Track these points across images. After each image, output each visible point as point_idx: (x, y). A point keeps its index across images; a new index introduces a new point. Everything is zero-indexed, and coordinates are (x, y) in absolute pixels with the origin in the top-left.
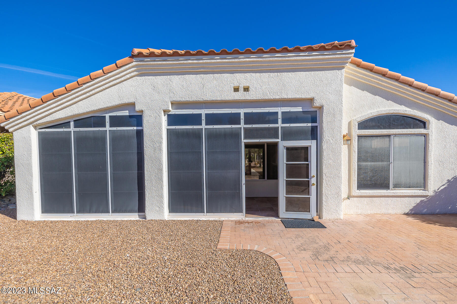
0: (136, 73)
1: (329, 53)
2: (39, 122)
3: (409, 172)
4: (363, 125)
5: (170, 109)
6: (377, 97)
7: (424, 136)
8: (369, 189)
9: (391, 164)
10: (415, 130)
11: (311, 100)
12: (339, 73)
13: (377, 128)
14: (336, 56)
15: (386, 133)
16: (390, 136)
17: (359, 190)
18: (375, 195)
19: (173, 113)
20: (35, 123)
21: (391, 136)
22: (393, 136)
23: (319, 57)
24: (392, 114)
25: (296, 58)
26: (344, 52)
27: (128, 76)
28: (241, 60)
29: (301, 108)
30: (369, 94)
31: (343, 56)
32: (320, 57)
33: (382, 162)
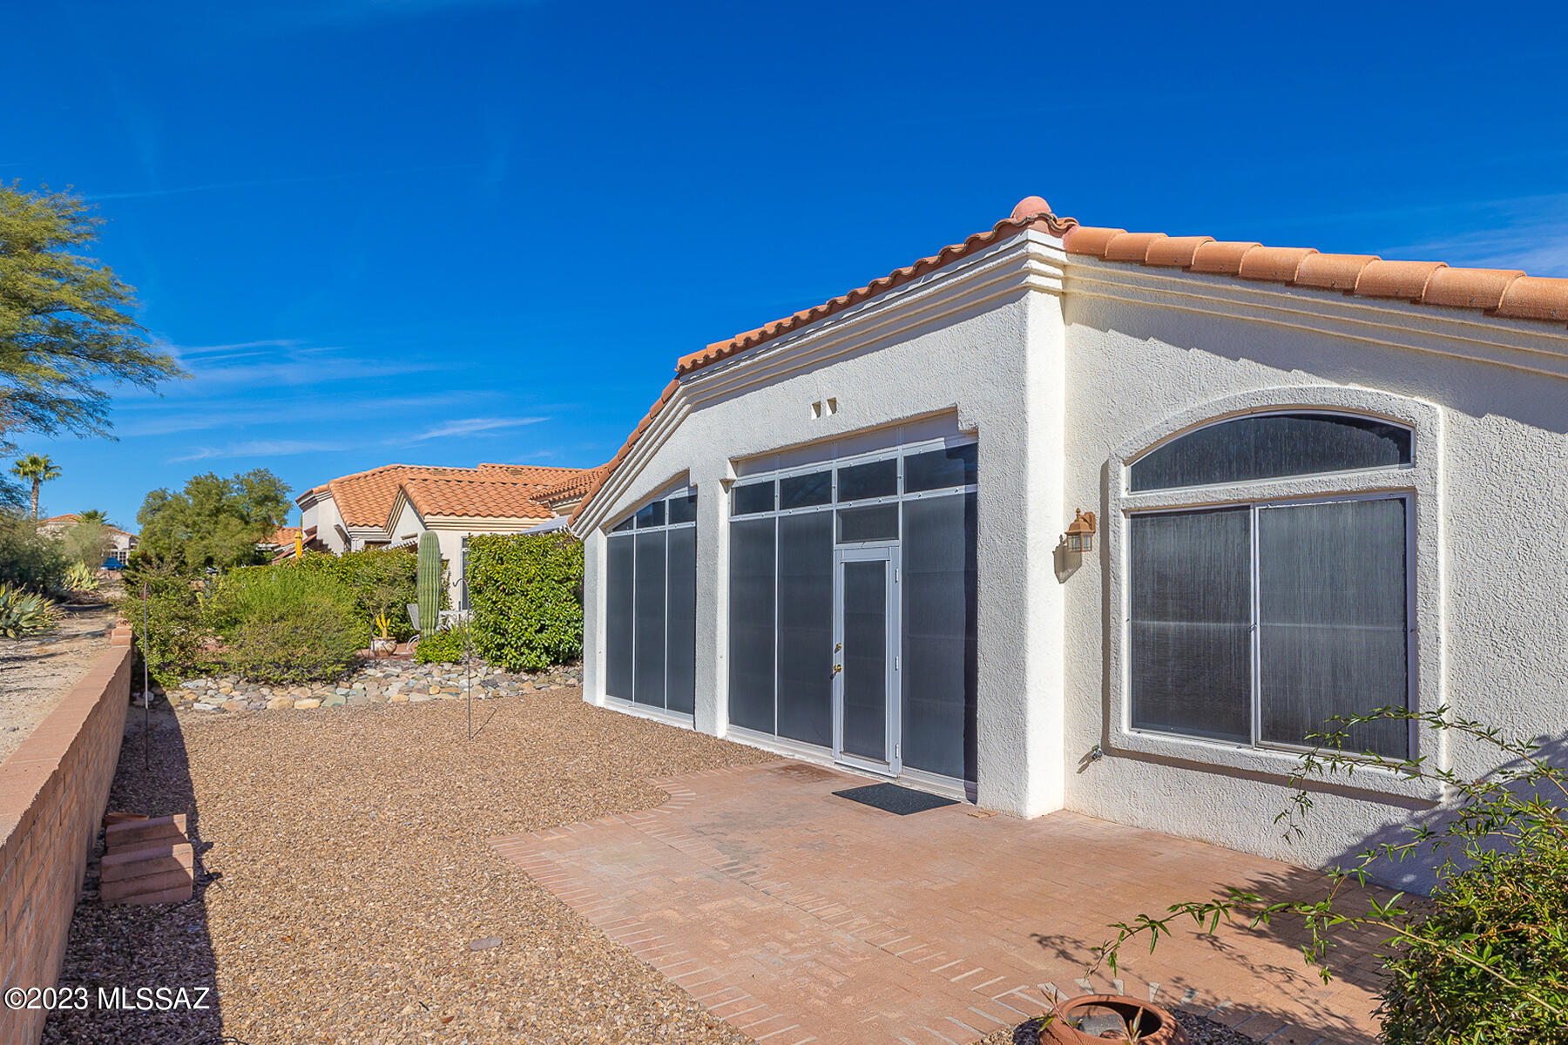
0: (688, 406)
1: (966, 265)
2: (605, 520)
3: (1334, 674)
4: (1148, 472)
5: (734, 477)
6: (1194, 352)
7: (1403, 501)
8: (1172, 732)
9: (1253, 632)
10: (1344, 476)
11: (952, 413)
12: (1016, 312)
13: (1197, 478)
14: (987, 266)
15: (1224, 497)
16: (1248, 508)
17: (1138, 730)
18: (1185, 757)
19: (741, 484)
20: (602, 523)
21: (1252, 511)
22: (1257, 509)
23: (950, 281)
24: (1252, 413)
25: (906, 300)
26: (1003, 248)
27: (680, 415)
28: (811, 337)
29: (943, 439)
30: (1168, 349)
31: (1004, 259)
32: (952, 281)
33: (1218, 620)
